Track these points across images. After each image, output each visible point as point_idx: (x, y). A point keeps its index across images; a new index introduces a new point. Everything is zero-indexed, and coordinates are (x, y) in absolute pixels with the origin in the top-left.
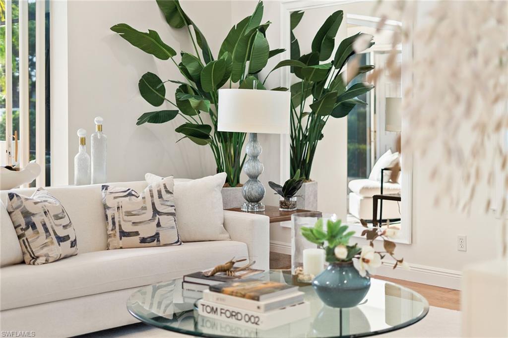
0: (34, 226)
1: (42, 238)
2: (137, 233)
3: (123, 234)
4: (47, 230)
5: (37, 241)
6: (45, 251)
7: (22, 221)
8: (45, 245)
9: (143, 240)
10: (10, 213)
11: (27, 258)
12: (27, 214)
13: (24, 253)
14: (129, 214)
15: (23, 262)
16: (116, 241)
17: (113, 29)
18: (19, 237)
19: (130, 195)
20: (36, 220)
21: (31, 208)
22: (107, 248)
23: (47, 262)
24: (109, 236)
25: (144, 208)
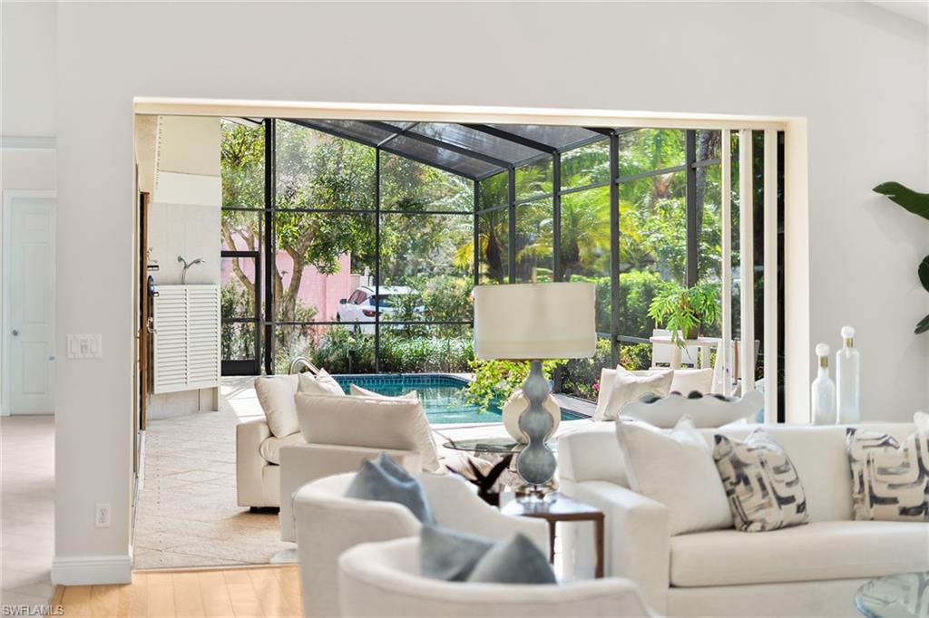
0: (747, 481)
1: (757, 498)
2: (894, 501)
3: (875, 500)
4: (763, 487)
5: (751, 501)
6: (761, 514)
7: (731, 473)
8: (761, 507)
9: (904, 511)
10: (716, 461)
11: (737, 523)
12: (738, 464)
13: (734, 516)
14: (883, 471)
15: (732, 527)
16: (864, 508)
17: (879, 189)
18: (729, 493)
19: (886, 444)
20: (751, 472)
21: (743, 457)
22: (853, 517)
23: (763, 529)
24: (855, 501)
25: (906, 465)
